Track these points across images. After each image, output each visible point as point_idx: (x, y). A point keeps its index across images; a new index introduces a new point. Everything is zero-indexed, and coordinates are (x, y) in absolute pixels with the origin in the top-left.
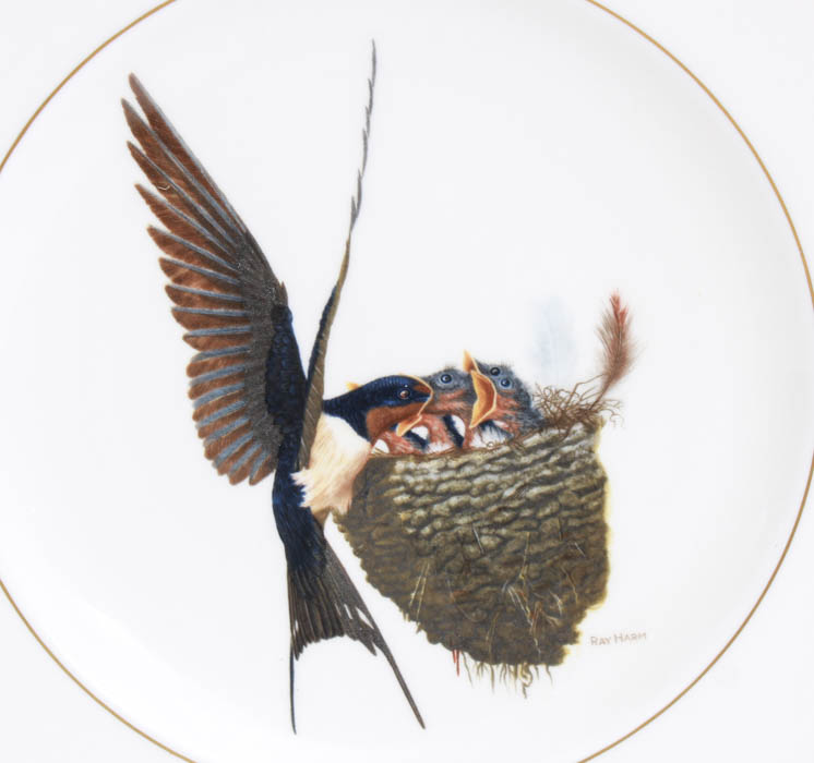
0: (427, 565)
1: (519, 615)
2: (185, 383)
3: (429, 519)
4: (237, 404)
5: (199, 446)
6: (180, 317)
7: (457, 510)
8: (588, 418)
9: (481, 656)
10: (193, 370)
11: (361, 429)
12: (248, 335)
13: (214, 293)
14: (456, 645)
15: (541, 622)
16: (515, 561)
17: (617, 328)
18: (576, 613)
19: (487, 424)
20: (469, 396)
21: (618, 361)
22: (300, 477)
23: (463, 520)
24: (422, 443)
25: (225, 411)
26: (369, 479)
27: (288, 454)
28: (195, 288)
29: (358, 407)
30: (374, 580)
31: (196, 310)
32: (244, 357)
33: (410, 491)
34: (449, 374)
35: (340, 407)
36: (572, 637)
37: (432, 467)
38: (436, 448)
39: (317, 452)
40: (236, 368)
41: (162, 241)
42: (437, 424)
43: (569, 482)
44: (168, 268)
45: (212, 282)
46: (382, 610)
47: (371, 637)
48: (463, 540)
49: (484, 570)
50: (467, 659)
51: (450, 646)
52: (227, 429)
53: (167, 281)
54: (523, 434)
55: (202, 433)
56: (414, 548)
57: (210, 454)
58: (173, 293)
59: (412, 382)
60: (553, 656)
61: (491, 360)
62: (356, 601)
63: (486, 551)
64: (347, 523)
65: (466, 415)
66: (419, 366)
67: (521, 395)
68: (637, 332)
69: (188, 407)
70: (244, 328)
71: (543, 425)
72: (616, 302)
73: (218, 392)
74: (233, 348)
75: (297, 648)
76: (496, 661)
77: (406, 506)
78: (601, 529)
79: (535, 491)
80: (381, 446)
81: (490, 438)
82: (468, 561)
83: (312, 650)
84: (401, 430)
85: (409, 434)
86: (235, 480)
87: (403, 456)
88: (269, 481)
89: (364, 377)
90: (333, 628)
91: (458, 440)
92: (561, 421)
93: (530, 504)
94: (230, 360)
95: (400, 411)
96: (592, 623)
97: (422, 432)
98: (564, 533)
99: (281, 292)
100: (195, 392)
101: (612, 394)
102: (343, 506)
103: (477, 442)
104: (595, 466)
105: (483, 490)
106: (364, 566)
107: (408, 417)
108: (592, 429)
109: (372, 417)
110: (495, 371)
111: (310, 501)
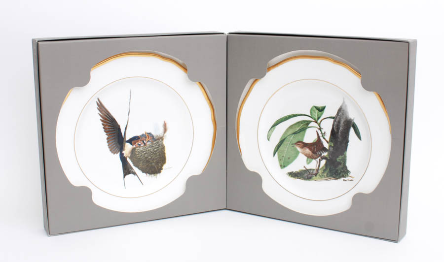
0: (141, 162)
1: (154, 167)
2: (106, 141)
3: (141, 156)
4: (114, 143)
5: (109, 150)
6: (105, 131)
7: (145, 154)
8: (162, 138)
9: (150, 174)
10: (107, 139)
11: (131, 144)
12: (114, 133)
13: (110, 127)
14: (146, 173)
15: (158, 168)
16: (153, 160)
17: (165, 125)
18: (162, 166)
19: (149, 141)
20: (146, 137)
21: (165, 130)
22: (123, 152)
23: (146, 155)
24: (140, 145)
25: (112, 144)
26: (133, 151)
27: (121, 149)
28: (107, 127)
29: (131, 141)
30: (134, 165)
31: (108, 130)
32: (114, 136)
33: (139, 152)
34: (143, 135)
35: (127, 142)
36: (162, 169)
37: (141, 148)
38: (142, 145)
39: (125, 148)
40: (113, 138)
41: (102, 121)
42: (142, 142)
43: (160, 148)
44: (103, 124)
45: (109, 126)
46: (136, 169)
47: (134, 173)
48: (146, 158)
49: (149, 162)
50: (148, 174)
51: (145, 173)
52: (113, 147)
53: (103, 126)
54: (153, 142)
55: (109, 148)
56: (139, 160)
57: (110, 150)
58: (104, 128)
59: (138, 136)
60: (159, 172)
61: (148, 132)
62: (132, 169)
63: (150, 159)
64: (130, 158)
65: (145, 140)
66: (139, 134)
67: (153, 136)
68: (168, 126)
69: (107, 144)
70: (114, 132)
71: (156, 140)
72: (165, 122)
73: (111, 142)
74: (113, 135)
75: (124, 177)
76: (152, 174)
77: (138, 154)
78: (164, 153)
79: (155, 150)
80: (134, 146)
81: (149, 143)
82: (147, 161)
83: (126, 176)
84: (137, 143)
85: (138, 144)
86: (114, 154)
87: (137, 147)
88: (119, 153)
89: (131, 137)
90: (129, 173)
91: (145, 144)
92: (158, 139)
93: (154, 152)
94: (113, 136)
95: (136, 141)
96: (165, 167)
97: (140, 143)
98: (160, 155)
99: (119, 126)
100: (108, 142)
101: (165, 135)
102: (129, 156)
103: (147, 144)
104: (163, 145)
105: (148, 150)
106: (133, 163)
107: (138, 142)
108: (162, 140)
109: (133, 142)
110: (149, 134)
111: (125, 155)
